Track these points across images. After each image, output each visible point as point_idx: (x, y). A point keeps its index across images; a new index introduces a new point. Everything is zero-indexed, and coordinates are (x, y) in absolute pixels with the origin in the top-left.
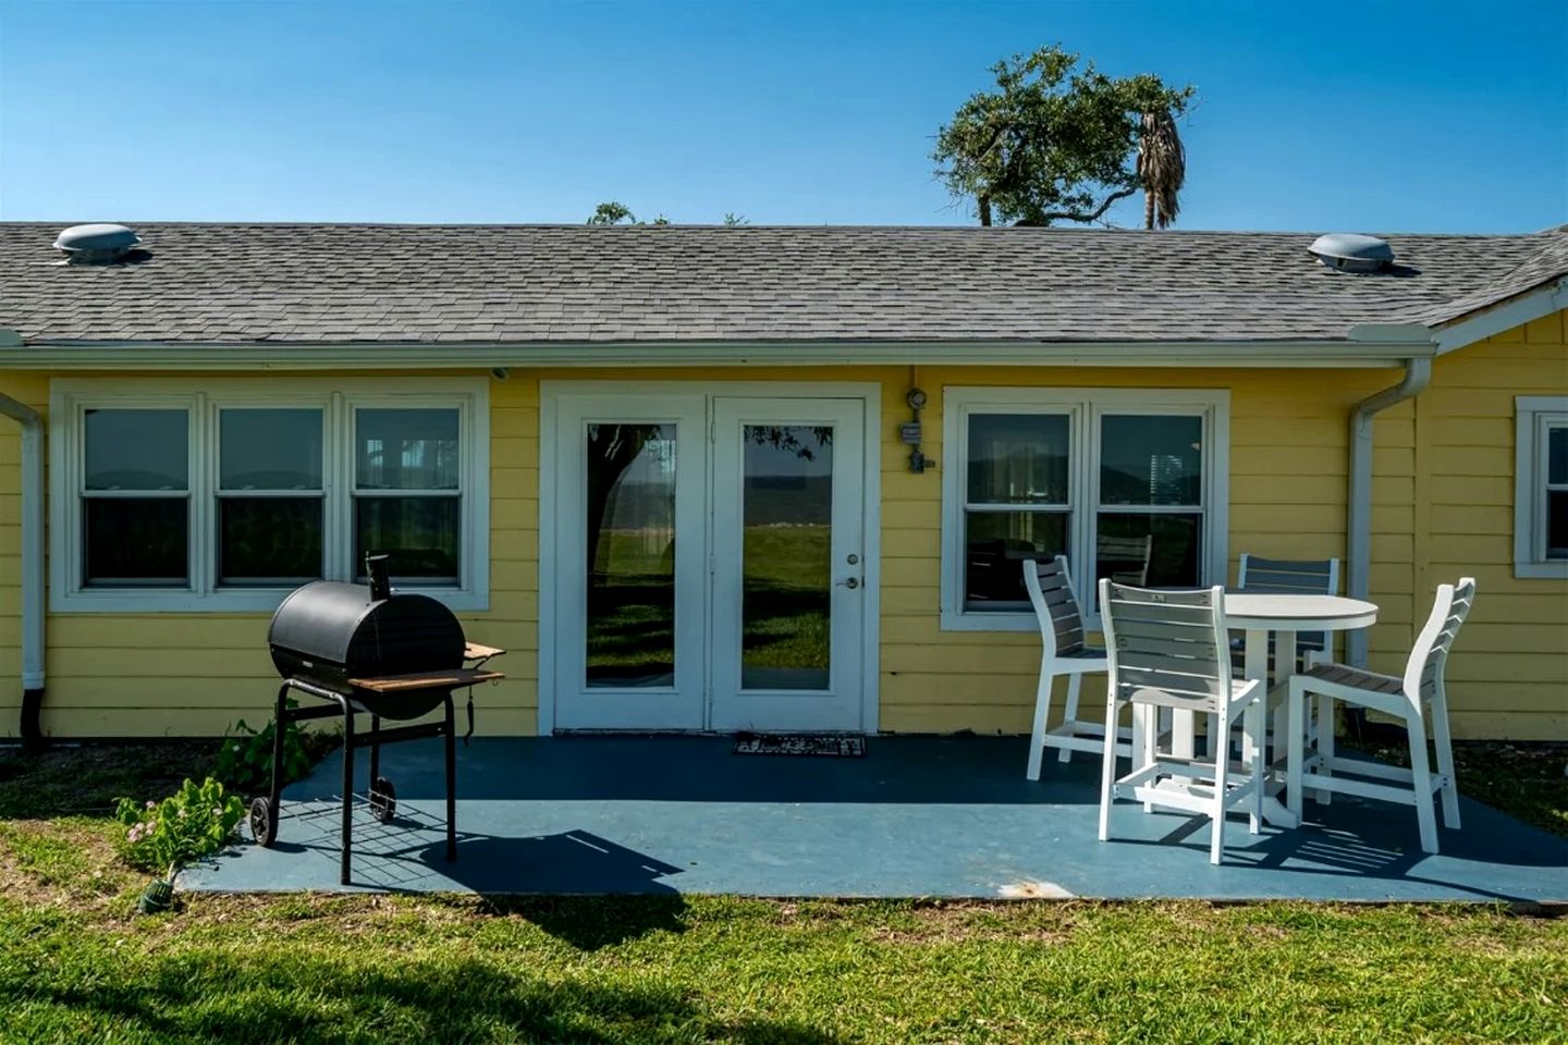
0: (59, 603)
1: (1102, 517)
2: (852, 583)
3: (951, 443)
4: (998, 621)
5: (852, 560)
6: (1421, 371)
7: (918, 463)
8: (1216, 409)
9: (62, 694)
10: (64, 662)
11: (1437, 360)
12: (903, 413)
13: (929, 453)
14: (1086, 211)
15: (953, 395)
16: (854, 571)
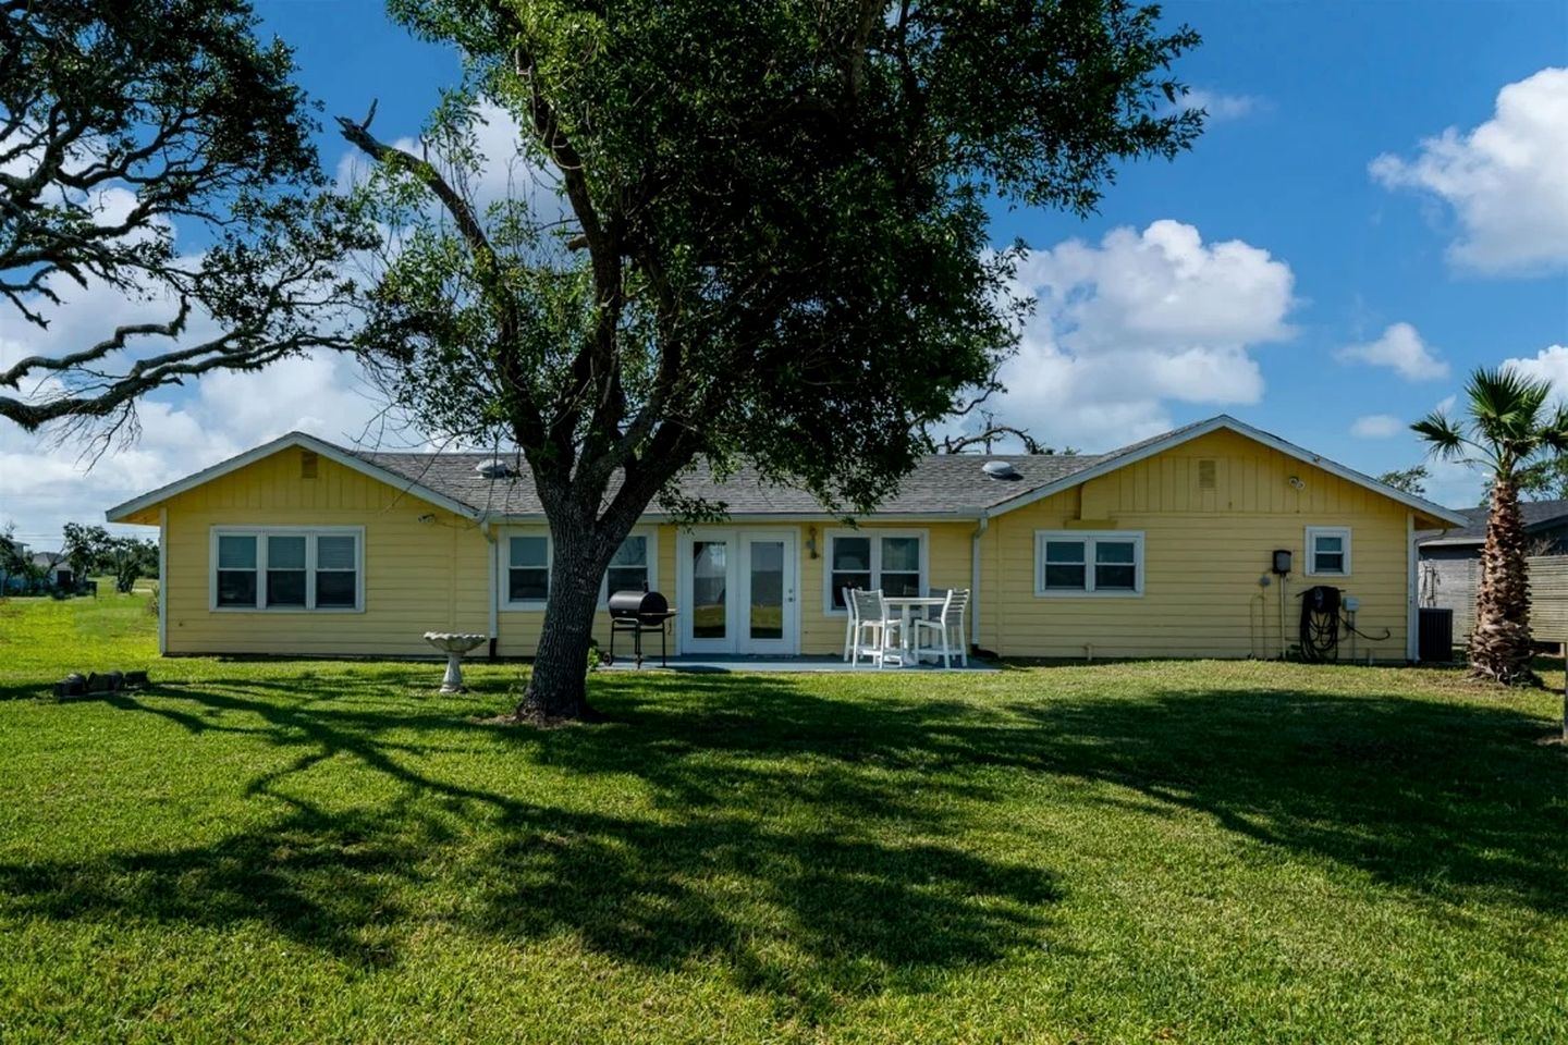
0: (501, 608)
1: (883, 575)
2: (791, 600)
3: (827, 549)
4: (838, 613)
5: (791, 591)
6: (984, 523)
7: (814, 556)
8: (924, 535)
9: (502, 641)
10: (504, 629)
11: (990, 520)
12: (810, 537)
13: (818, 551)
14: (959, 410)
15: (827, 530)
16: (791, 595)
